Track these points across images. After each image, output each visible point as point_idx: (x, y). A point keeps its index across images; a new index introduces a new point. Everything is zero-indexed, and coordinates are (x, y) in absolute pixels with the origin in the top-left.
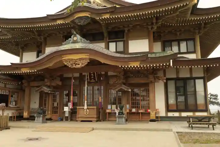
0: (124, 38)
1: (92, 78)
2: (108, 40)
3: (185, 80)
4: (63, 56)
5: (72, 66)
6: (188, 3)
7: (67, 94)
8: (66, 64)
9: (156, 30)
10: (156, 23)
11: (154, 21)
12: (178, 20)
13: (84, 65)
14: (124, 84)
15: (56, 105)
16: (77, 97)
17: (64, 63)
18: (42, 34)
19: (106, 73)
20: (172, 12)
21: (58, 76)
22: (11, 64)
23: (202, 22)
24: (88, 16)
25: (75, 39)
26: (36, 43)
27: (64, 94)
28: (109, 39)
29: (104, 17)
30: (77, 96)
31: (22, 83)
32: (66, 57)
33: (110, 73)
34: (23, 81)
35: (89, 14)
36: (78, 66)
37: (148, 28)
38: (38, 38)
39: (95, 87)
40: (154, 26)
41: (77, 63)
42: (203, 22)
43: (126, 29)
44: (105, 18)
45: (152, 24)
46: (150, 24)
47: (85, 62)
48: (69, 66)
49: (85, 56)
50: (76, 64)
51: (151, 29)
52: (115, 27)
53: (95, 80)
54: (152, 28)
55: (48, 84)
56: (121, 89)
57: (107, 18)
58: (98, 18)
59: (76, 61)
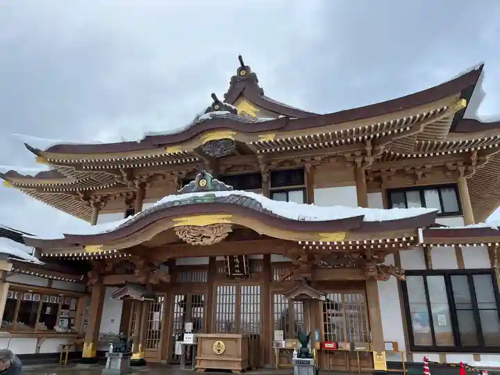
0: (303, 183)
1: (237, 268)
2: (270, 188)
3: (447, 275)
4: (174, 220)
5: (194, 241)
6: (445, 108)
7: (182, 302)
8: (180, 237)
9: (371, 166)
10: (373, 153)
11: (369, 148)
12: (420, 144)
13: (219, 239)
14: (309, 283)
15: (157, 328)
16: (202, 308)
17: (177, 233)
18: (138, 177)
19: (267, 257)
20: (408, 129)
21: (165, 263)
22: (64, 237)
23: (473, 149)
24: (230, 139)
25: (203, 183)
26: (125, 195)
27: (176, 302)
28: (272, 187)
29: (264, 140)
30: (202, 306)
31: (86, 279)
32: (181, 221)
33: (275, 258)
34: (90, 274)
35: (232, 135)
36: (207, 242)
37: (354, 163)
38: (129, 183)
39: (242, 287)
40: (366, 159)
41: (205, 235)
42: (476, 149)
43: (308, 166)
44: (264, 142)
45: (364, 154)
46: (358, 154)
47: (223, 234)
48: (188, 242)
49: (223, 219)
50: (204, 237)
51: (362, 166)
52: (285, 161)
53: (242, 271)
54: (363, 162)
55: (142, 280)
56: (302, 294)
57: (270, 141)
58: (251, 143)
59: (203, 231)
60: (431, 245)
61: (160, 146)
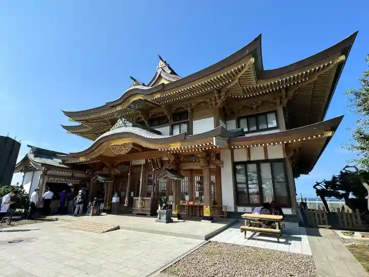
0: (187, 119)
3: (258, 163)
5: (118, 153)
13: (127, 151)
24: (141, 99)
25: (120, 123)
28: (173, 122)
36: (123, 152)
47: (129, 148)
50: (121, 150)
53: (158, 167)
56: (167, 177)
58: (150, 100)
59: (121, 147)
60: (251, 146)
61: (112, 107)
